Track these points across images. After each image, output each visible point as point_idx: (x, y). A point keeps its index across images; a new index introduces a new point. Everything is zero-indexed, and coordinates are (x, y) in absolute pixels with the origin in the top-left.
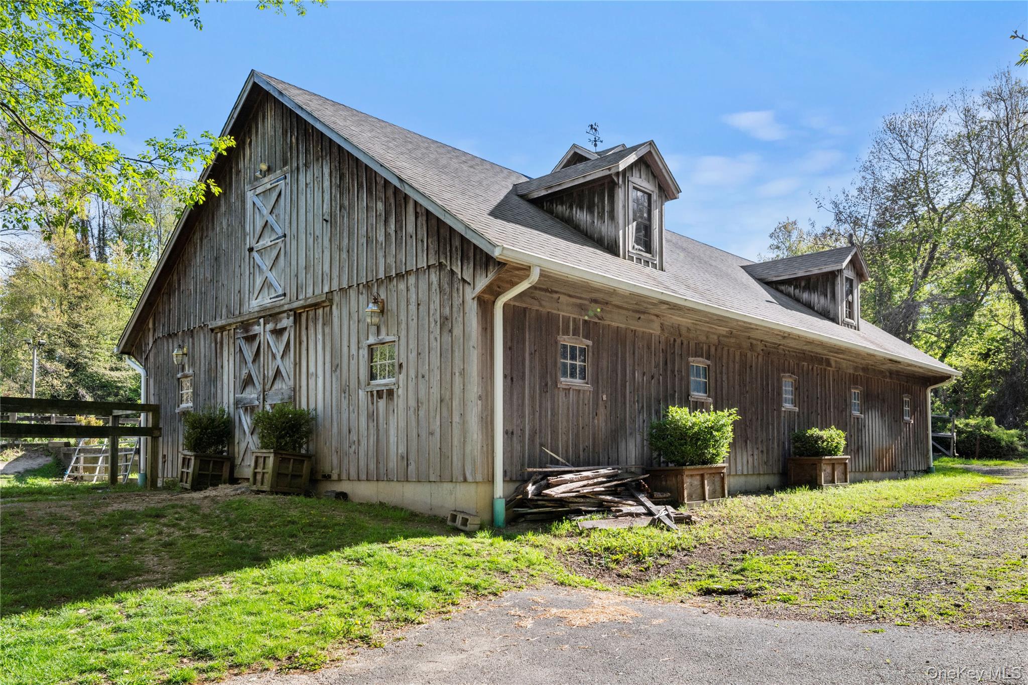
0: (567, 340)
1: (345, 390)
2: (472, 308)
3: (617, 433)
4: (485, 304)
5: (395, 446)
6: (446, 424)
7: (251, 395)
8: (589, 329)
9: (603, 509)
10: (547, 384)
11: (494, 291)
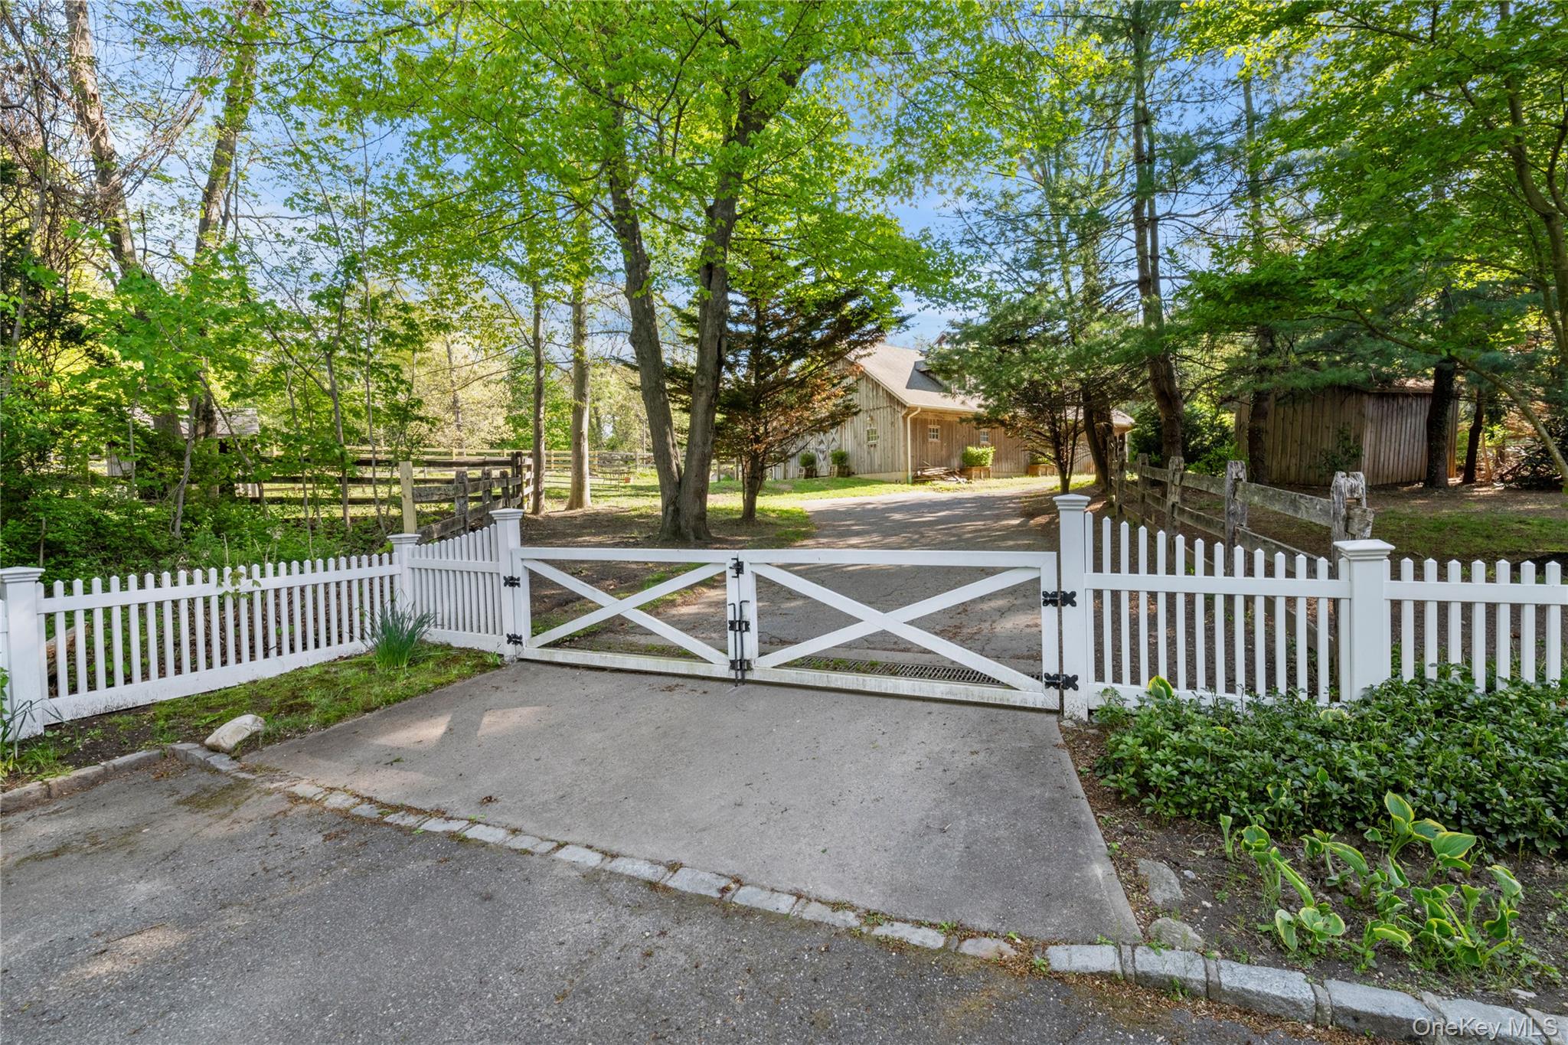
0: (931, 427)
1: (859, 444)
2: (901, 420)
3: (949, 457)
4: (905, 418)
5: (877, 462)
6: (893, 455)
7: (822, 447)
8: (939, 422)
9: (942, 479)
10: (925, 440)
11: (907, 414)
